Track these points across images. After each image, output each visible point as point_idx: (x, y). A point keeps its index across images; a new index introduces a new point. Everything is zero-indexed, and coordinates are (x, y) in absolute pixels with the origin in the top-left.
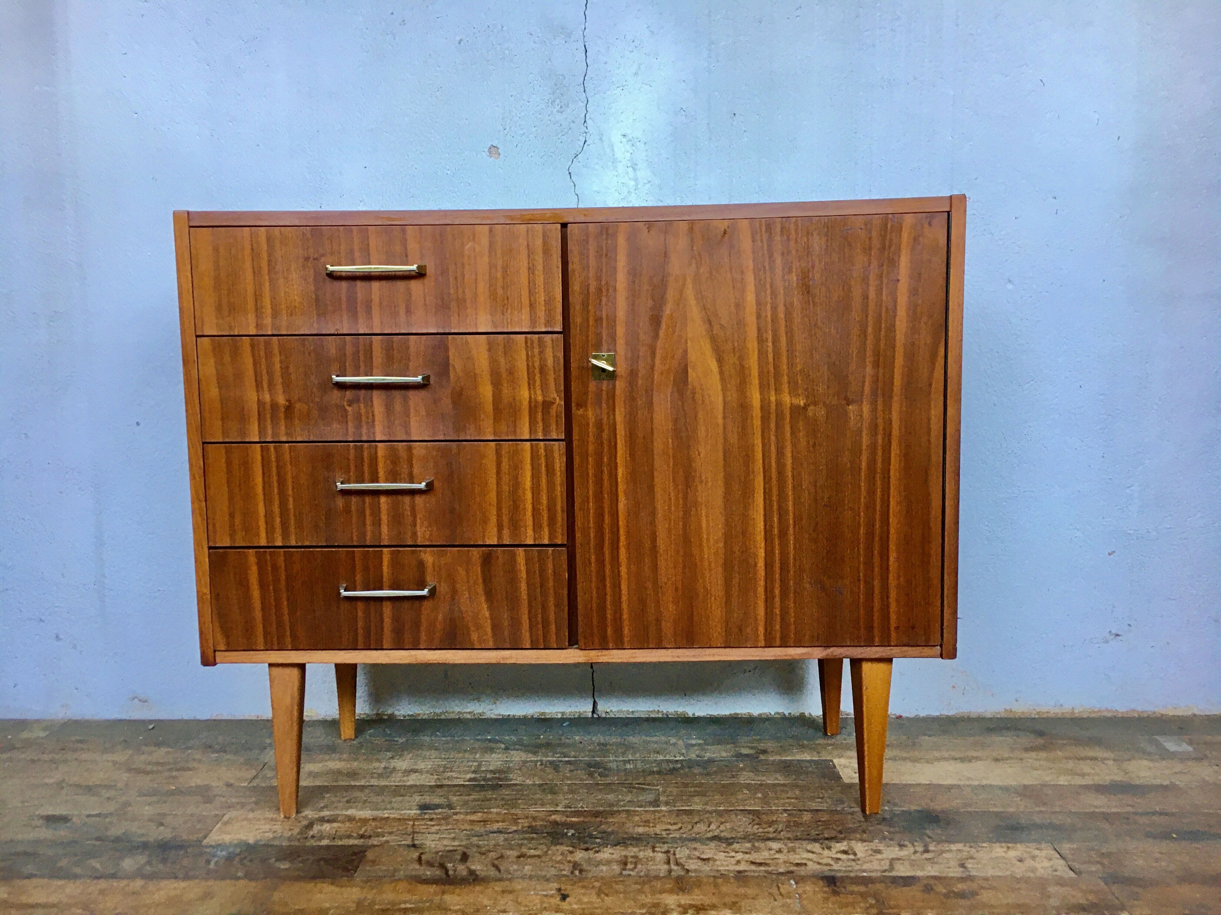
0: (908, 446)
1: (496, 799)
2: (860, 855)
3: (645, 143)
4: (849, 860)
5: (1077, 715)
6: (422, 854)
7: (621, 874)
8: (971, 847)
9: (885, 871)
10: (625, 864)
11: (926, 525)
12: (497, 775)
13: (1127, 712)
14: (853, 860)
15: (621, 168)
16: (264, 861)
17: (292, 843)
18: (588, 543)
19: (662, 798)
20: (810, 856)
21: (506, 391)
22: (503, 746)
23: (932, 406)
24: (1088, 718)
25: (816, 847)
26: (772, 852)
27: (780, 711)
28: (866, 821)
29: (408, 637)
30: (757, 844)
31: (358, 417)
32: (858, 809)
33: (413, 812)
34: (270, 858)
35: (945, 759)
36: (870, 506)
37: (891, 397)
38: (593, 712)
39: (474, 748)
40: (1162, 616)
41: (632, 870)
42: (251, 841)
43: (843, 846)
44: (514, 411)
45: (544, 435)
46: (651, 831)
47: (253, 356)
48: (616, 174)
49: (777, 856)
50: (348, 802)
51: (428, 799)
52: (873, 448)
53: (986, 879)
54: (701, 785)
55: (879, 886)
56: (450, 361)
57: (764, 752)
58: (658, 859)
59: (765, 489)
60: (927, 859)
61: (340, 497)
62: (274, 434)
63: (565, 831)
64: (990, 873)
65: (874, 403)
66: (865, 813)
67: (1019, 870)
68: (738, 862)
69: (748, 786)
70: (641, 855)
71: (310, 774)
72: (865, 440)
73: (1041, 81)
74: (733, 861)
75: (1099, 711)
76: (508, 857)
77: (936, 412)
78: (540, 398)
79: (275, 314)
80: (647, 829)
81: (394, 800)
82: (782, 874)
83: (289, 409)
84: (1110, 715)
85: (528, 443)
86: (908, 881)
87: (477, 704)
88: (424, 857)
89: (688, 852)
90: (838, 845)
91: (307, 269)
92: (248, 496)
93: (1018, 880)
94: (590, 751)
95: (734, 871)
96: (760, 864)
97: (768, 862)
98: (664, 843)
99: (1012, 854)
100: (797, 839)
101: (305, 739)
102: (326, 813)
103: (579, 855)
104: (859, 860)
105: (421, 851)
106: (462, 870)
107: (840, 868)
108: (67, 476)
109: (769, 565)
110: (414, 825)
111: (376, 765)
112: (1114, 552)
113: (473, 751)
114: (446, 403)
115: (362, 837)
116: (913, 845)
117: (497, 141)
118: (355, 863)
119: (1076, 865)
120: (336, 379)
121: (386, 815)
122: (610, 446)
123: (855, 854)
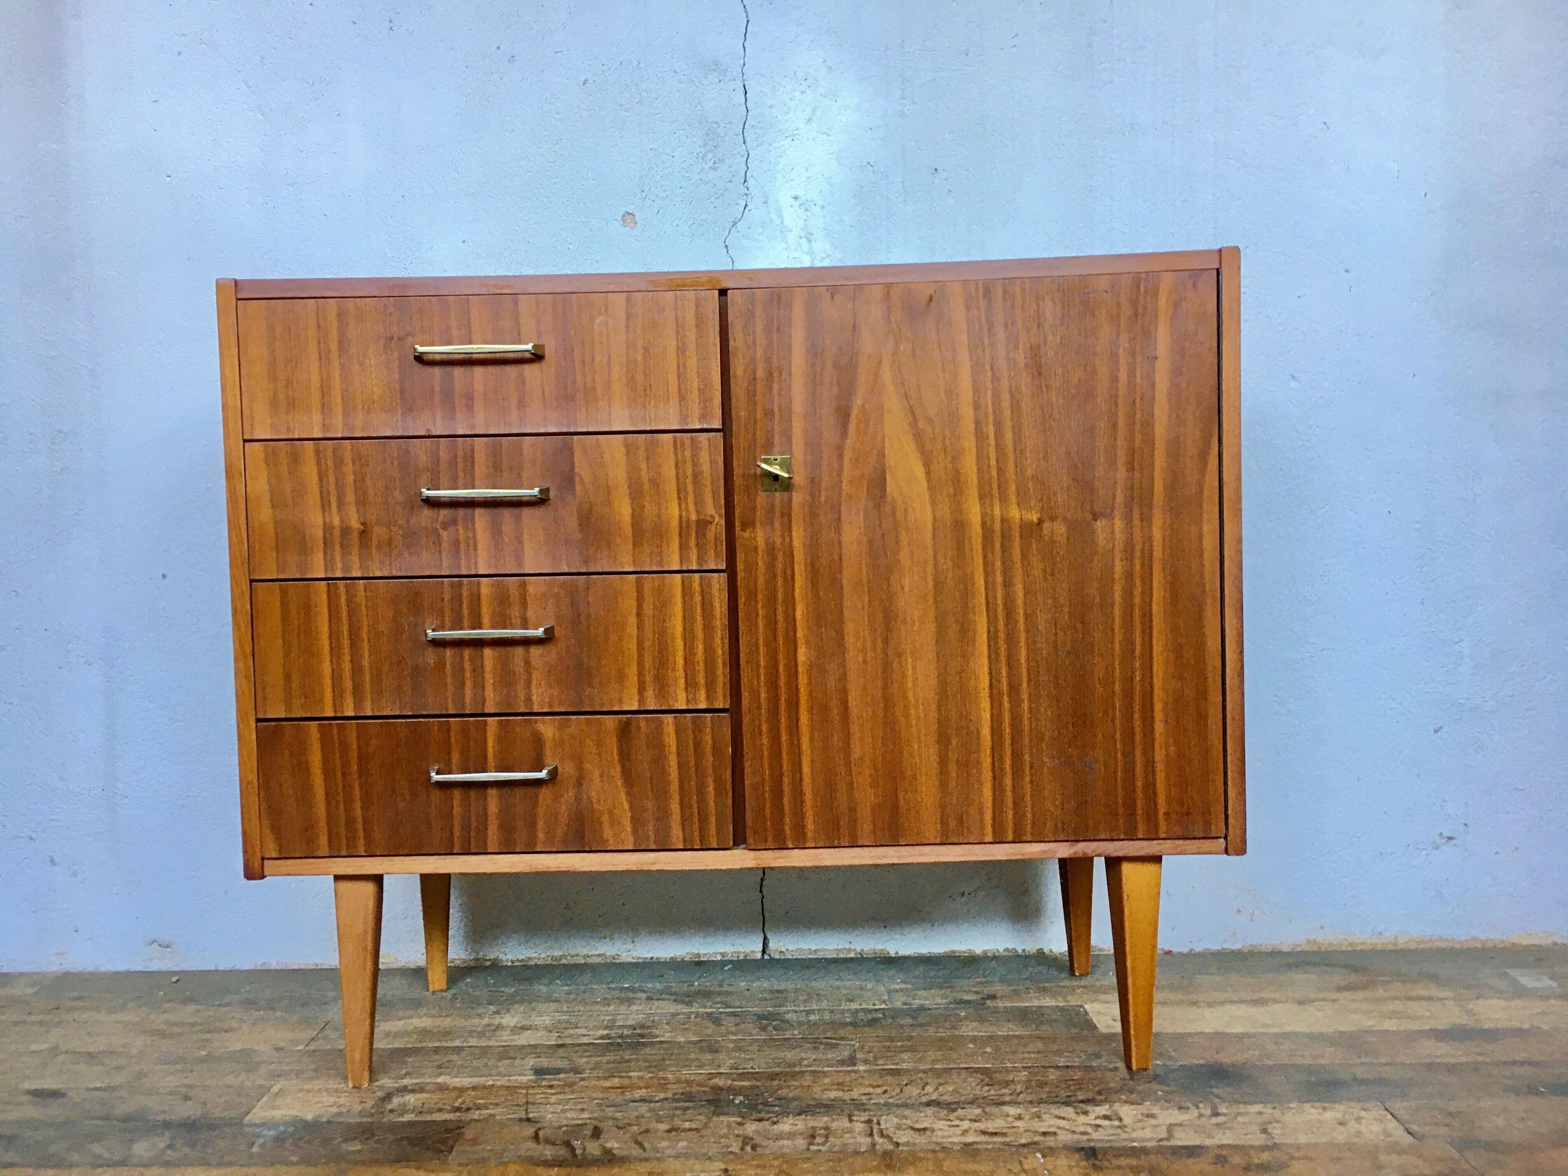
0: (1174, 575)
1: (637, 1060)
2: (1127, 1121)
3: (823, 207)
4: (1112, 1127)
5: (1401, 946)
6: (540, 1129)
7: (808, 1149)
8: (1274, 1108)
9: (1161, 1140)
10: (813, 1137)
11: (1202, 676)
12: (638, 1031)
13: (1467, 940)
14: (1119, 1127)
15: (791, 238)
16: (325, 1142)
17: (364, 1120)
18: (759, 707)
19: (859, 1055)
20: (1063, 1123)
21: (650, 510)
22: (644, 996)
23: (1204, 520)
24: (1416, 950)
25: (1068, 1111)
26: (1010, 1119)
27: (1011, 947)
28: (1132, 1079)
29: (520, 836)
30: (987, 1109)
31: (456, 544)
32: (1121, 1065)
33: (524, 1079)
34: (335, 1139)
35: (1231, 1002)
36: (1128, 652)
37: (1151, 507)
38: (764, 952)
39: (606, 999)
40: (1508, 812)
41: (823, 1144)
42: (309, 1117)
43: (1103, 1110)
44: (660, 534)
45: (700, 564)
46: (847, 1096)
47: (319, 463)
48: (785, 246)
49: (1017, 1124)
50: (439, 1067)
51: (544, 1062)
52: (1129, 576)
53: (1298, 1147)
54: (910, 1038)
55: (1154, 1159)
56: (577, 470)
57: (993, 997)
58: (857, 1130)
59: (989, 632)
60: (1218, 1125)
61: (430, 649)
62: (346, 567)
63: (731, 1097)
64: (1303, 1139)
65: (1128, 519)
66: (1132, 1069)
67: (1341, 1136)
68: (965, 1132)
69: (974, 1039)
70: (834, 1125)
71: (387, 1034)
72: (1119, 567)
73: (1325, 123)
74: (958, 1131)
75: (1430, 940)
76: (656, 1131)
77: (1209, 528)
78: (694, 517)
79: (347, 411)
80: (840, 1094)
81: (500, 1064)
82: (1024, 1145)
83: (364, 533)
84: (1444, 945)
85: (679, 576)
86: (1192, 1151)
87: (610, 944)
88: (541, 1133)
89: (896, 1120)
90: (1098, 1109)
91: (389, 352)
92: (310, 651)
93: (1339, 1147)
94: (761, 1000)
95: (960, 1143)
96: (996, 1134)
97: (1005, 1131)
98: (865, 1110)
99: (1328, 1115)
100: (1041, 1102)
101: (380, 992)
102: (407, 1081)
103: (751, 1128)
104: (1125, 1126)
105: (538, 1125)
106: (593, 1148)
107: (1102, 1138)
108: (70, 645)
109: (996, 731)
110: (527, 1093)
111: (476, 1021)
112: (1441, 728)
113: (607, 1002)
114: (572, 523)
115: (458, 1109)
116: (1197, 1107)
117: (633, 207)
118: (451, 1143)
119: (1415, 1128)
120: (426, 492)
121: (491, 1083)
122: (785, 579)
123: (1120, 1120)
